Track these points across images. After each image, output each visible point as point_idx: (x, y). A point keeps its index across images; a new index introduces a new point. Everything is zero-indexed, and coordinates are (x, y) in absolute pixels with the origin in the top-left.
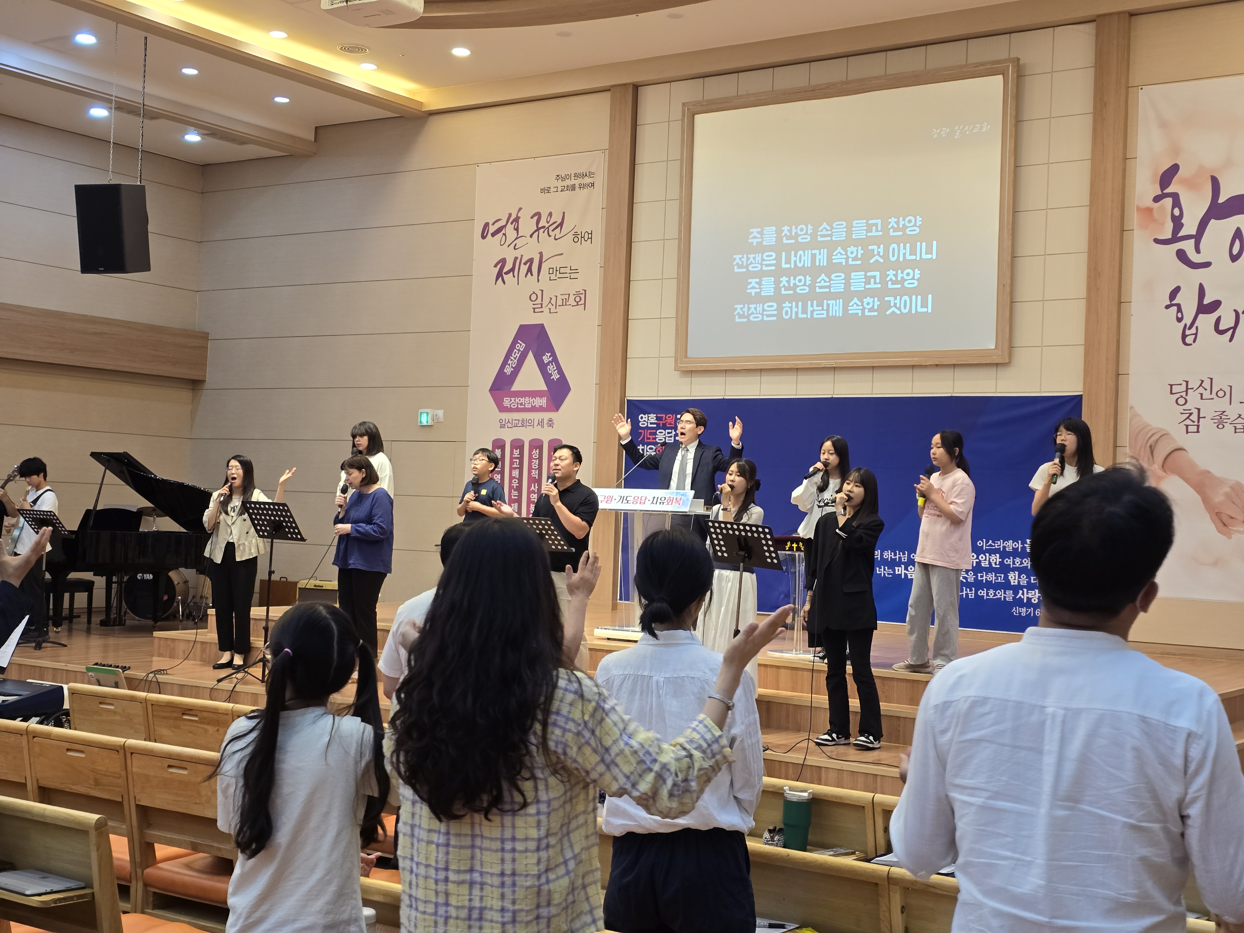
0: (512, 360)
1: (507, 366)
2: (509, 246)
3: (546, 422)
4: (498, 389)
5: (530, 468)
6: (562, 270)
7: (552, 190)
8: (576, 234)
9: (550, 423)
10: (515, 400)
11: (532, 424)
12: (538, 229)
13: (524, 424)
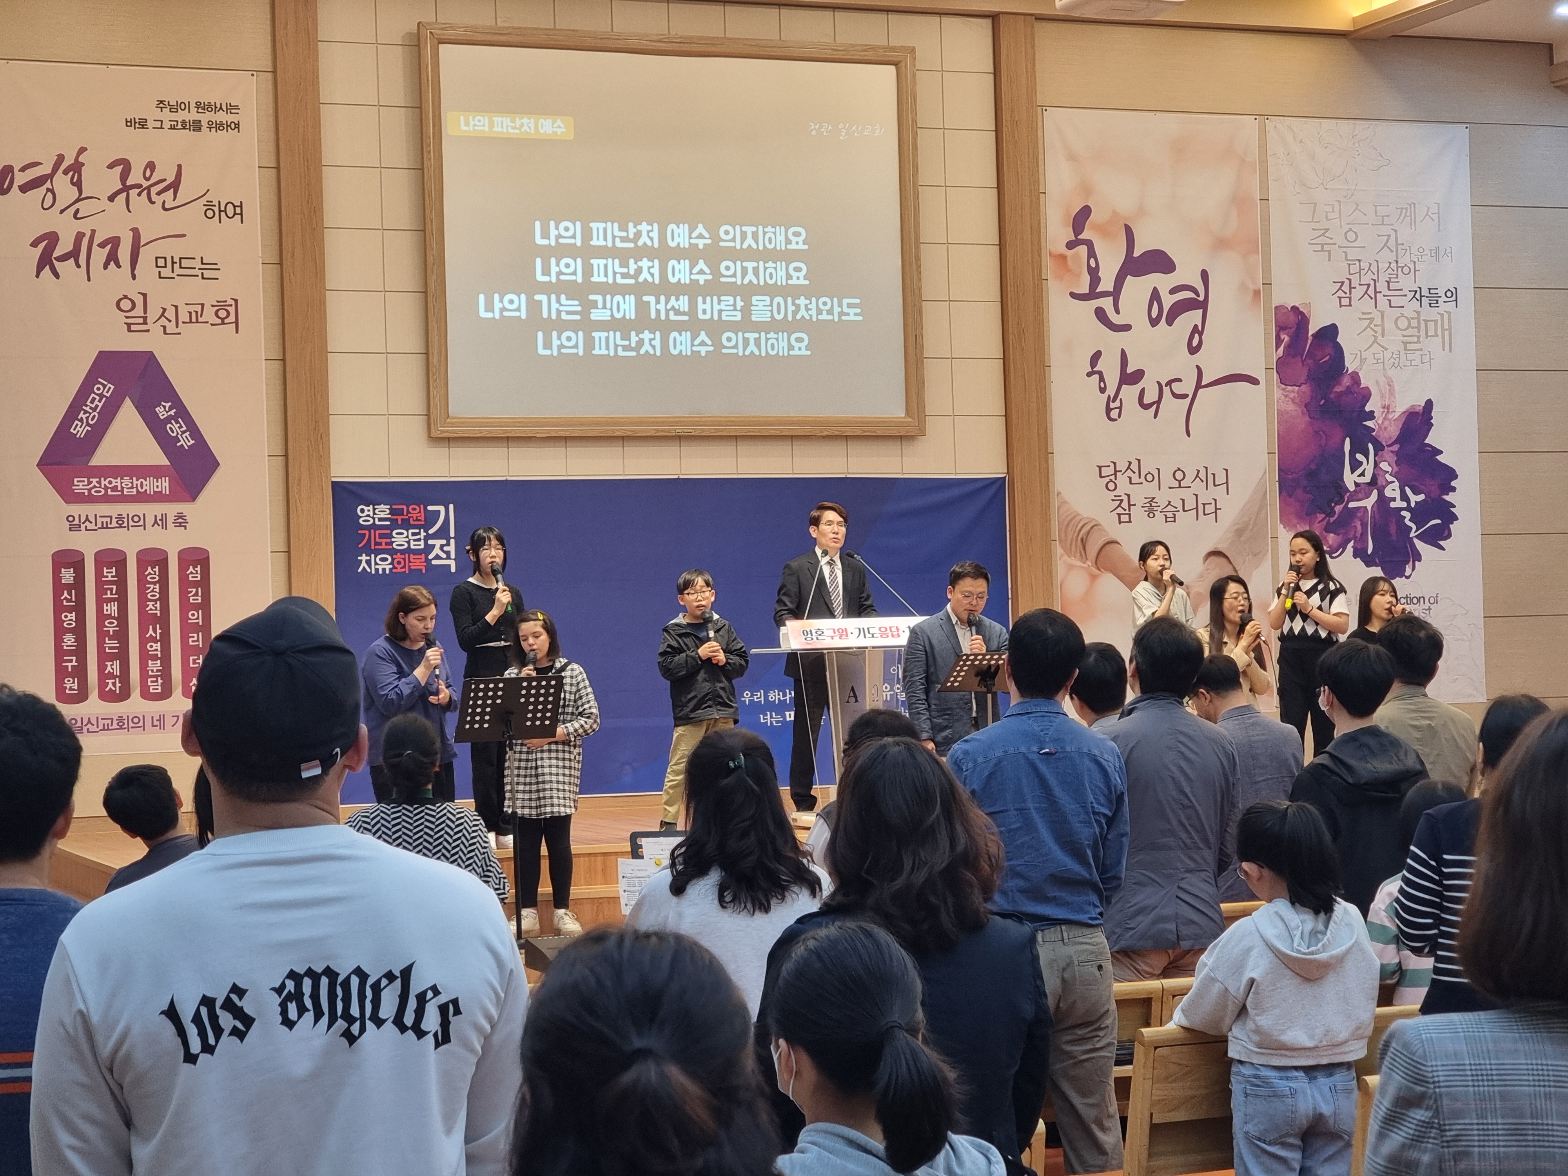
0: (86, 412)
1: (77, 422)
2: (62, 212)
3: (171, 519)
4: (60, 464)
5: (143, 600)
6: (185, 263)
7: (150, 124)
8: (209, 205)
9: (180, 520)
10: (99, 482)
11: (141, 523)
12: (126, 189)
13: (121, 522)
